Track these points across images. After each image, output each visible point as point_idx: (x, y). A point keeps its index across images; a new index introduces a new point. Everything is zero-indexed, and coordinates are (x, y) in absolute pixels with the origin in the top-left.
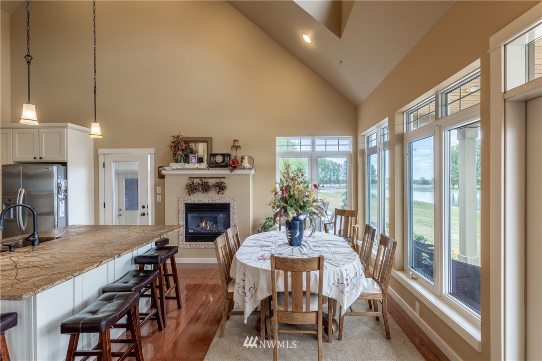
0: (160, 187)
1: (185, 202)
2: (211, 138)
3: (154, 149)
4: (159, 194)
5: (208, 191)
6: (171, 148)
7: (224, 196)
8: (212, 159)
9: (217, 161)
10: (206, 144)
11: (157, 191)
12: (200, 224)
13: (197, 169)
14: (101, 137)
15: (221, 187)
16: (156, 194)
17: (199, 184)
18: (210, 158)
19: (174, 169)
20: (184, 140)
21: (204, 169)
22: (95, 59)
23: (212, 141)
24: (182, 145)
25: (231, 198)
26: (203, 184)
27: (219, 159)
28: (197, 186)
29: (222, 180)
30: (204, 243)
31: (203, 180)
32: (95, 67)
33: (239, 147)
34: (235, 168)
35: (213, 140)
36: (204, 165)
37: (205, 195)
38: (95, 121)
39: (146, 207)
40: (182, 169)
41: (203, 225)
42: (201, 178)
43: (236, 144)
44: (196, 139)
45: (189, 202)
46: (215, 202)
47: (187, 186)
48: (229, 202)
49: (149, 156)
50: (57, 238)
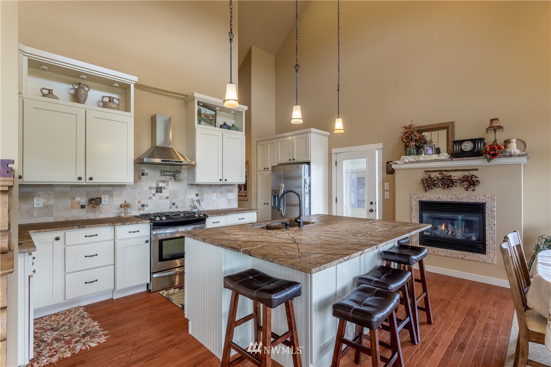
0: (388, 183)
1: (420, 199)
2: (453, 122)
3: (382, 144)
4: (387, 191)
5: (452, 187)
6: (403, 139)
7: (474, 193)
8: (457, 148)
9: (464, 150)
10: (445, 131)
11: (385, 187)
12: (438, 227)
13: (436, 160)
14: (343, 131)
15: (471, 182)
16: (384, 191)
17: (438, 178)
18: (453, 146)
19: (405, 163)
20: (417, 129)
21: (445, 160)
22: (339, 59)
23: (453, 126)
24: (415, 135)
25: (487, 196)
26: (444, 179)
27: (468, 147)
28: (435, 181)
29: (473, 173)
30: (444, 250)
31: (444, 173)
32: (339, 66)
33: (500, 127)
34: (494, 155)
35: (455, 125)
36: (444, 155)
37: (446, 191)
38: (338, 117)
39: (374, 203)
40: (416, 162)
41: (443, 228)
42: (441, 171)
43: (495, 124)
44: (431, 127)
45: (425, 199)
46: (462, 201)
47: (423, 180)
48: (484, 201)
49: (377, 152)
50: (312, 223)
